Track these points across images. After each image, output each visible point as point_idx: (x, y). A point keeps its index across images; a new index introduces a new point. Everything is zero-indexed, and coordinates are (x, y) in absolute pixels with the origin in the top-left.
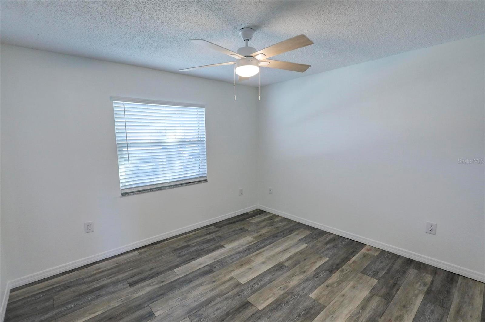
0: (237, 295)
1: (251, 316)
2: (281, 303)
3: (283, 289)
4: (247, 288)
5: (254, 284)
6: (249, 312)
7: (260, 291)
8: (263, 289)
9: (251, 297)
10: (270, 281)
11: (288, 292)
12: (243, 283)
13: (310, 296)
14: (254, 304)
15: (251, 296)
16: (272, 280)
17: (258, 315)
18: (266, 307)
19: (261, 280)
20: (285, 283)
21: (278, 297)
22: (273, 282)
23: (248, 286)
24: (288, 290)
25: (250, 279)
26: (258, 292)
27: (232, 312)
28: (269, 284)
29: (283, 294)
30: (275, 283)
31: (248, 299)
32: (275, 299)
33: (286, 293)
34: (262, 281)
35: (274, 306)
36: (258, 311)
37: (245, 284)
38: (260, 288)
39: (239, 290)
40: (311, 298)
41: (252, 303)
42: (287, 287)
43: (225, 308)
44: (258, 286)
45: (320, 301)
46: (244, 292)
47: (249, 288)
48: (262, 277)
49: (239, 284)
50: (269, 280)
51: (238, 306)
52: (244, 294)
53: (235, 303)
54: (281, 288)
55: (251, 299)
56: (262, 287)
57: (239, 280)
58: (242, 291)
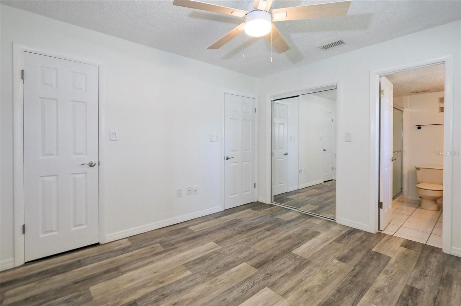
0: (270, 275)
1: (252, 259)
2: (224, 267)
3: (217, 280)
4: (260, 282)
5: (252, 287)
6: (255, 261)
7: (245, 278)
8: (241, 280)
9: (254, 272)
10: (230, 290)
11: (213, 277)
12: (266, 288)
13: (191, 273)
14: (251, 266)
15: (254, 274)
16: (227, 292)
17: (247, 259)
18: (239, 264)
19: (243, 291)
20: (211, 287)
21: (226, 273)
22: (227, 289)
23: (259, 283)
24: (213, 278)
25: (257, 293)
26: (247, 277)
27: (269, 261)
28: (233, 287)
29: (219, 275)
30: (225, 288)
31: (256, 270)
32: (229, 271)
33: (216, 276)
34: (241, 291)
35: (232, 265)
36: (246, 261)
37: (264, 287)
38: (245, 282)
39: (269, 279)
40: (191, 271)
41: (252, 267)
42: (212, 283)
43: (278, 264)
44: (247, 284)
45: (185, 268)
46: (263, 277)
47: (258, 282)
48: (242, 296)
49: (272, 286)
50: (232, 292)
51: (265, 265)
52: (262, 275)
53: (269, 268)
54: (219, 282)
55: (254, 271)
56: (241, 283)
57: (273, 292)
58: (265, 279)
